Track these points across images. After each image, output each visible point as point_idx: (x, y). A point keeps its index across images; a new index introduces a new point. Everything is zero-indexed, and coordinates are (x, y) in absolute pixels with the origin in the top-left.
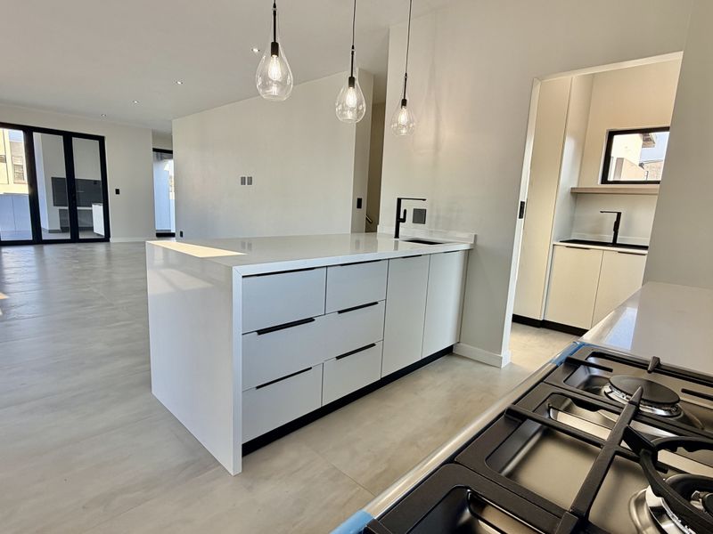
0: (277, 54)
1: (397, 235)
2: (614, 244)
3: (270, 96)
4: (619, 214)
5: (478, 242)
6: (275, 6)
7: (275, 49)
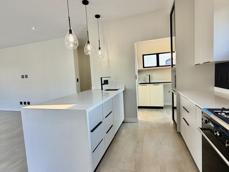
0: (72, 33)
1: (102, 89)
2: (150, 83)
3: (70, 48)
4: (149, 75)
5: (126, 88)
6: (69, 18)
7: (70, 32)
